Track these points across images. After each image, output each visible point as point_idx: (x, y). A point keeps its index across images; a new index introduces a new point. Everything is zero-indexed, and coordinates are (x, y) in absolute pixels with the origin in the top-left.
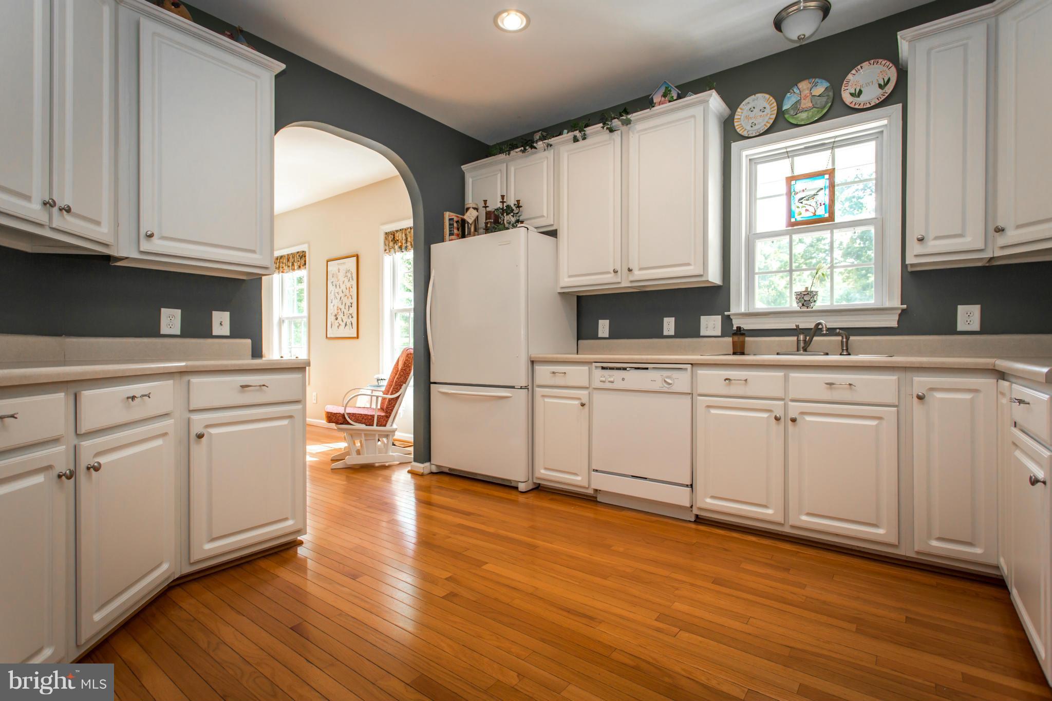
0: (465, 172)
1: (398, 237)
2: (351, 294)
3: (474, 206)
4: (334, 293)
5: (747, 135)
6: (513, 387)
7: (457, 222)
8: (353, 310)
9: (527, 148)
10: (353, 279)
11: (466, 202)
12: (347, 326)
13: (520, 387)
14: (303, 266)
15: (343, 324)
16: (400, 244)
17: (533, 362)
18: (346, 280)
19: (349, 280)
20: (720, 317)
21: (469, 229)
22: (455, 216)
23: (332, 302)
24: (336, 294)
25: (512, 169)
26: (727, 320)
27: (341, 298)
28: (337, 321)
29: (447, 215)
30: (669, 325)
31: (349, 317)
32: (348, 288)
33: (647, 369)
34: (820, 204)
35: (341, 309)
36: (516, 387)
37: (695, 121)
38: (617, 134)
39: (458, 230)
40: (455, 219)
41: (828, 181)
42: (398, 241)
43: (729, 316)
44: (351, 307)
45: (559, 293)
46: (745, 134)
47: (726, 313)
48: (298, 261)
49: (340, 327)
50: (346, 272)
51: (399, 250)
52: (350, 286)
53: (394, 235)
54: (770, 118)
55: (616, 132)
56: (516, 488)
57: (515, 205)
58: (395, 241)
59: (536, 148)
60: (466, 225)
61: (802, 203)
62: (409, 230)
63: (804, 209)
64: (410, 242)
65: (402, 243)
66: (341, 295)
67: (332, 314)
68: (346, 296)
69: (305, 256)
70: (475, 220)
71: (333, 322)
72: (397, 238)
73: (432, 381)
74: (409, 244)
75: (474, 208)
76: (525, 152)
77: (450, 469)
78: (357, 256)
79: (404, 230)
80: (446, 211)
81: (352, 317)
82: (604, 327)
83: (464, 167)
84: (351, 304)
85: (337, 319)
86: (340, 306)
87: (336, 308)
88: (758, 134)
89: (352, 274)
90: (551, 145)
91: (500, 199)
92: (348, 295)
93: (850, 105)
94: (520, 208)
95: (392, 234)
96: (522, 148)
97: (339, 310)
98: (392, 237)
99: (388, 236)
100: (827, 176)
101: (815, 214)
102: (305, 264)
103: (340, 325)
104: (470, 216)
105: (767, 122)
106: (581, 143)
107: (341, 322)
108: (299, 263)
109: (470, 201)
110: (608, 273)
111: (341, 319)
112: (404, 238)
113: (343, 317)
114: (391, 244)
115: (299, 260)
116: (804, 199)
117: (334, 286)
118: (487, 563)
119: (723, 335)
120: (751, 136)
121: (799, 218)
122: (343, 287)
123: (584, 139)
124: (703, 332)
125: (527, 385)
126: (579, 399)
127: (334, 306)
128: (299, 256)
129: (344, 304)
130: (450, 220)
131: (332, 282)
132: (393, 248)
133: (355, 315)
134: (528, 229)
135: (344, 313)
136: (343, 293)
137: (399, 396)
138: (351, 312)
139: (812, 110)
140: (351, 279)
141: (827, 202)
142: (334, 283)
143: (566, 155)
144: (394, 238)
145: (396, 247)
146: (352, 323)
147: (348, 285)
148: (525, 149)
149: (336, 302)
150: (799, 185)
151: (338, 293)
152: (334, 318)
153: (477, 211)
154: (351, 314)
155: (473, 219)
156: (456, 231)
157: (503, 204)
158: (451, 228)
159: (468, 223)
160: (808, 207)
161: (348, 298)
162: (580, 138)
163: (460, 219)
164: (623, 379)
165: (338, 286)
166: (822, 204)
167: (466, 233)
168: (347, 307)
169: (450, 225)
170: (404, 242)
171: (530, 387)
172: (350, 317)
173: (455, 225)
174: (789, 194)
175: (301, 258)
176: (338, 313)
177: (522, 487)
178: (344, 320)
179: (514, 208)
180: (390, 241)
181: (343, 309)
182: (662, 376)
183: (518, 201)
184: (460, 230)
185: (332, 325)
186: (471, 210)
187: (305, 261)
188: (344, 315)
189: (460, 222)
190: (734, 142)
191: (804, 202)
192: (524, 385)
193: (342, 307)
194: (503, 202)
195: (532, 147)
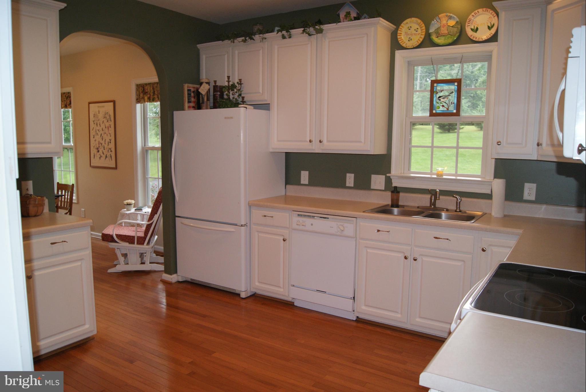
0: (199, 49)
1: (147, 89)
2: (110, 132)
3: (207, 81)
4: (96, 130)
5: (405, 47)
6: (236, 225)
7: (193, 92)
8: (112, 145)
9: (247, 38)
10: (111, 120)
11: (201, 78)
12: (107, 158)
13: (241, 225)
14: (69, 105)
15: (104, 156)
16: (149, 96)
17: (250, 206)
18: (105, 121)
19: (108, 121)
20: (384, 176)
21: (203, 99)
22: (192, 87)
23: (94, 138)
24: (98, 132)
25: (237, 52)
26: (389, 180)
27: (101, 135)
28: (98, 153)
29: (186, 86)
30: (350, 179)
31: (108, 151)
32: (107, 127)
33: (328, 218)
34: (452, 102)
35: (101, 144)
36: (238, 225)
37: (367, 36)
38: (313, 38)
39: (194, 98)
40: (192, 90)
41: (456, 87)
42: (147, 93)
43: (390, 177)
44: (110, 143)
45: (271, 152)
46: (404, 45)
47: (388, 175)
48: (65, 101)
49: (102, 158)
50: (105, 114)
51: (148, 100)
52: (109, 126)
53: (144, 87)
54: (420, 37)
55: (313, 36)
56: (239, 295)
57: (238, 83)
58: (145, 93)
59: (254, 40)
60: (201, 95)
61: (440, 100)
62: (156, 85)
63: (441, 104)
64: (157, 95)
65: (151, 95)
66: (101, 132)
67: (94, 147)
68: (105, 133)
69: (70, 97)
70: (207, 92)
71: (95, 154)
72: (147, 91)
73: (177, 215)
74: (156, 96)
75: (207, 83)
76: (246, 42)
77: (191, 279)
78: (114, 102)
79: (152, 84)
80: (185, 83)
81: (111, 151)
82: (305, 176)
83: (199, 46)
84: (110, 140)
85: (98, 151)
86: (101, 141)
87: (97, 142)
88: (412, 47)
89: (110, 116)
90: (265, 38)
91: (226, 79)
92: (107, 132)
93: (470, 37)
94: (242, 85)
95: (142, 87)
96: (244, 38)
97: (100, 145)
98: (143, 89)
99: (139, 88)
100: (456, 84)
101: (448, 109)
102: (70, 103)
103: (101, 156)
104: (203, 89)
105: (419, 40)
106: (287, 40)
107: (103, 154)
108: (65, 102)
109: (204, 77)
110: (306, 141)
111: (102, 153)
112: (152, 91)
113: (104, 151)
114: (141, 95)
115: (65, 99)
116: (442, 97)
117: (95, 125)
118: (215, 352)
119: (385, 190)
120: (408, 48)
121: (438, 111)
122: (103, 126)
123: (290, 37)
124: (373, 187)
125: (246, 223)
126: (283, 235)
127: (95, 141)
128: (65, 96)
129: (104, 140)
130: (189, 90)
131: (94, 121)
132: (143, 98)
133: (113, 150)
134: (246, 108)
135: (104, 147)
136: (103, 130)
137: (153, 222)
138: (110, 147)
139: (447, 36)
140: (109, 120)
141: (455, 101)
142: (95, 122)
143: (276, 47)
144: (144, 89)
145: (146, 98)
146: (111, 156)
147: (107, 124)
148: (246, 40)
149: (98, 138)
150: (439, 87)
151: (99, 130)
152: (96, 151)
153: (209, 85)
154: (110, 149)
155: (206, 91)
156: (193, 99)
157: (229, 83)
158: (189, 97)
159: (202, 94)
160: (444, 104)
161: (107, 135)
162: (287, 37)
163: (196, 90)
164: (312, 225)
165: (98, 125)
166: (453, 103)
167: (201, 102)
168: (107, 143)
169: (188, 94)
170: (152, 94)
171: (248, 225)
172: (110, 151)
173: (192, 94)
174: (432, 92)
175: (67, 99)
176: (99, 147)
177: (243, 295)
178: (104, 153)
179: (237, 85)
180: (141, 92)
181: (103, 144)
182: (337, 224)
183: (240, 80)
184: (196, 98)
185: (94, 156)
186: (204, 84)
187: (70, 101)
188: (104, 149)
189: (196, 92)
190: (398, 50)
191: (442, 100)
192: (244, 224)
193: (103, 142)
194: (229, 81)
195: (252, 39)
